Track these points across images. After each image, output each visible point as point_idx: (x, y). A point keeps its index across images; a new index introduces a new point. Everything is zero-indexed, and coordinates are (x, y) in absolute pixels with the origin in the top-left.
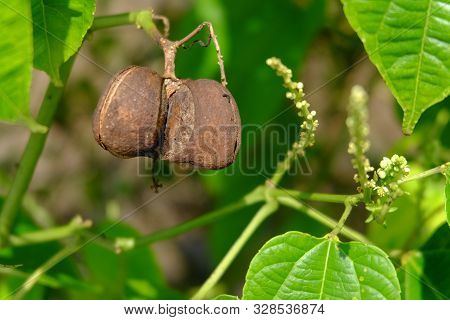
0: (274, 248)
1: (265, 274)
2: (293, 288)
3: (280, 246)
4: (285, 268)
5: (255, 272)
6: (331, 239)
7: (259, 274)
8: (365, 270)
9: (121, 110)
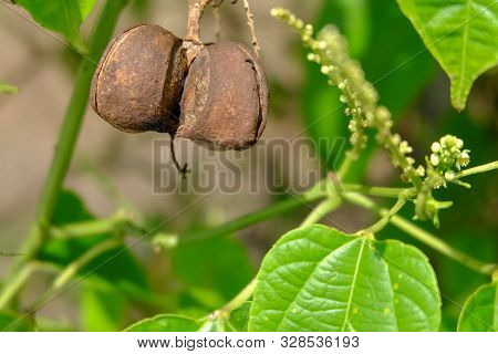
0: (291, 243)
1: (280, 275)
2: (314, 294)
3: (300, 241)
4: (304, 269)
5: (268, 271)
6: (365, 237)
7: (273, 275)
8: (400, 276)
9: (119, 74)
